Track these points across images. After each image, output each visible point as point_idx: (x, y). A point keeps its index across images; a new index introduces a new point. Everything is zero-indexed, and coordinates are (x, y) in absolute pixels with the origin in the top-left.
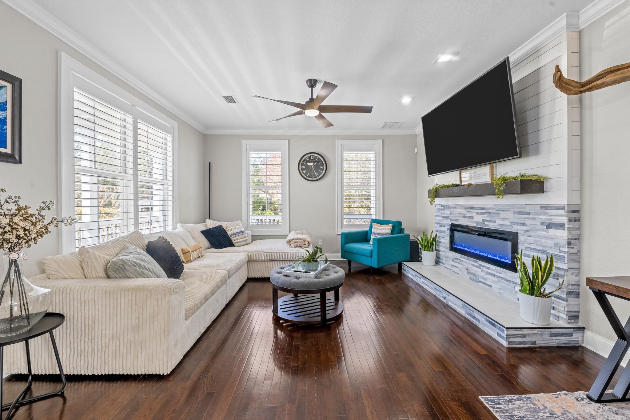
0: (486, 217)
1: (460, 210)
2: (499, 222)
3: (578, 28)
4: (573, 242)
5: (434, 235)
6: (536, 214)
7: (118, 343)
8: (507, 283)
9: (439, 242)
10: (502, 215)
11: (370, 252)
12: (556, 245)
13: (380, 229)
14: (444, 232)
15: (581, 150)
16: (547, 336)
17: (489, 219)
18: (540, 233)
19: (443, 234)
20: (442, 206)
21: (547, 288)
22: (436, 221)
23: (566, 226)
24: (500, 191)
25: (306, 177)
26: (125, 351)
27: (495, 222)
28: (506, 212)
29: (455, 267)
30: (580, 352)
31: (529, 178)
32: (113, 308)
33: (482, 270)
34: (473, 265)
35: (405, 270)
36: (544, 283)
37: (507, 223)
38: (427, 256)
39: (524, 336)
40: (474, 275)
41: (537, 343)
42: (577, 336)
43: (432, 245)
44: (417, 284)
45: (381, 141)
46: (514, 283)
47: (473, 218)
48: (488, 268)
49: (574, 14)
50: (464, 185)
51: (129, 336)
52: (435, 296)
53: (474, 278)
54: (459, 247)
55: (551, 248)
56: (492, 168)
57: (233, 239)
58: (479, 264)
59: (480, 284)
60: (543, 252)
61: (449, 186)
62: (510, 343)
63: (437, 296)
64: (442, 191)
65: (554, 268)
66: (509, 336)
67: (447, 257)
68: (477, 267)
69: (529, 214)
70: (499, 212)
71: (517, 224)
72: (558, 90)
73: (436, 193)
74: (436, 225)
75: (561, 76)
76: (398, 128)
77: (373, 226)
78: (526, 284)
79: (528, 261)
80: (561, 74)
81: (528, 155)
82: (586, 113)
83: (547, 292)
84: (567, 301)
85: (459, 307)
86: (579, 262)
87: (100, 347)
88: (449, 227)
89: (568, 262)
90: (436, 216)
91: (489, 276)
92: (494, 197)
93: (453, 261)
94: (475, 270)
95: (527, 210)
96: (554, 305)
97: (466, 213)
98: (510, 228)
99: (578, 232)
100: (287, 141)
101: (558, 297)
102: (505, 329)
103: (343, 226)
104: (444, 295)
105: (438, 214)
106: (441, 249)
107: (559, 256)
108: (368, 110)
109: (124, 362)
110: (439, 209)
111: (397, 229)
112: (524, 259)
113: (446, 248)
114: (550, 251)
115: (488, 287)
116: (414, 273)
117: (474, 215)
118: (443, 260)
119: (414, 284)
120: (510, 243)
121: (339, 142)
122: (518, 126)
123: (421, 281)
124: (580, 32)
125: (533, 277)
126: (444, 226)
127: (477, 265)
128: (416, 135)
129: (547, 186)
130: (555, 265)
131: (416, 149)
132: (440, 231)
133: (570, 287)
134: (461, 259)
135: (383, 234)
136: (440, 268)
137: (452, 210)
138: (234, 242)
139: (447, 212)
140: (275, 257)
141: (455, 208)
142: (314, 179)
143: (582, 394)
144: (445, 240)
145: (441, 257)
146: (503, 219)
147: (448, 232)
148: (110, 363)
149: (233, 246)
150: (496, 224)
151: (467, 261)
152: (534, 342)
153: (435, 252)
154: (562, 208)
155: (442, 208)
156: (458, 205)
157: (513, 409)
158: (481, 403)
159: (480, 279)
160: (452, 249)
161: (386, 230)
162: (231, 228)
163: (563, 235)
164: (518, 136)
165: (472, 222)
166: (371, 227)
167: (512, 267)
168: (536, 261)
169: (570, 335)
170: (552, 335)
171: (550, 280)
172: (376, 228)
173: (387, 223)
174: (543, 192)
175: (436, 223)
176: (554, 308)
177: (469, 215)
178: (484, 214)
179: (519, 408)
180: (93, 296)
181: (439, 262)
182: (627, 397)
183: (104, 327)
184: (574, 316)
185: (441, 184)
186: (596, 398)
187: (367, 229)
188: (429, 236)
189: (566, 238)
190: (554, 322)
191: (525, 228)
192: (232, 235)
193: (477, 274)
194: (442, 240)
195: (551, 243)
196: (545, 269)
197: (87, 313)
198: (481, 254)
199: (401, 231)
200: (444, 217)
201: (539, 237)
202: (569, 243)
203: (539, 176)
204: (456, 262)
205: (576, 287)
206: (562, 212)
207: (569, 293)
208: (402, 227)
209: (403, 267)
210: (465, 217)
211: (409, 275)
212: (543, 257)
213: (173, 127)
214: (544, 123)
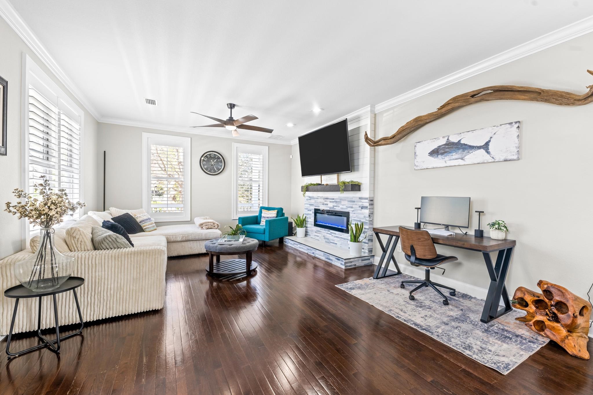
0: (335, 204)
1: (321, 200)
2: (341, 206)
3: (374, 112)
4: (371, 215)
5: (304, 217)
6: (357, 202)
7: (122, 292)
8: (344, 240)
9: (307, 221)
10: (343, 203)
11: (263, 230)
12: (364, 217)
13: (268, 214)
14: (310, 214)
15: (374, 171)
16: (360, 261)
17: (336, 205)
18: (359, 211)
19: (310, 216)
20: (309, 197)
21: (361, 238)
22: (306, 208)
23: (368, 207)
24: (342, 189)
25: (207, 171)
26: (128, 297)
27: (339, 207)
28: (344, 201)
29: (317, 236)
30: (372, 267)
31: (355, 183)
32: (118, 268)
33: (332, 236)
34: (327, 233)
35: (286, 242)
36: (359, 236)
37: (345, 207)
38: (300, 231)
39: (351, 262)
40: (328, 239)
41: (357, 265)
42: (371, 260)
43: (302, 223)
44: (296, 249)
45: (267, 147)
46: (347, 239)
47: (327, 204)
48: (335, 234)
49: (373, 106)
50: (323, 185)
51: (131, 287)
52: (308, 254)
53: (328, 241)
54: (320, 223)
55: (363, 219)
56: (338, 176)
57: (142, 225)
58: (331, 232)
59: (331, 244)
60: (360, 221)
61: (314, 185)
62: (346, 266)
63: (309, 253)
64: (311, 187)
65: (363, 228)
66: (345, 263)
67: (312, 231)
68: (329, 234)
69: (354, 202)
70: (341, 201)
71: (349, 207)
72: (366, 143)
73: (307, 189)
74: (305, 210)
75: (367, 137)
76: (280, 139)
77: (263, 212)
78: (353, 237)
79: (353, 226)
80: (367, 136)
81: (354, 171)
82: (376, 154)
83: (361, 240)
84: (368, 243)
85: (322, 256)
86: (373, 225)
87: (105, 298)
88: (314, 211)
89: (369, 225)
90: (305, 204)
91: (336, 238)
92: (340, 192)
93: (316, 233)
94: (328, 236)
95: (353, 200)
96: (363, 247)
97: (324, 202)
98: (346, 210)
99: (372, 210)
100: (190, 139)
101: (365, 243)
102: (344, 260)
103: (237, 212)
104: (313, 251)
105: (306, 203)
106: (308, 226)
107: (366, 222)
108: (270, 131)
109: (127, 305)
110: (307, 200)
111: (280, 214)
112: (352, 225)
113: (312, 224)
114: (362, 221)
115: (335, 245)
116: (293, 242)
117: (328, 203)
118: (310, 233)
119: (293, 250)
120: (345, 218)
121: (235, 145)
122: (350, 154)
123: (298, 247)
124: (375, 114)
125: (355, 233)
126: (310, 211)
127: (329, 233)
128: (291, 146)
129: (362, 187)
130: (364, 227)
131: (291, 156)
132: (308, 214)
133: (369, 237)
134: (321, 230)
135: (271, 218)
136: (308, 238)
137: (316, 200)
138: (144, 228)
139: (313, 201)
140: (191, 238)
141: (318, 198)
142: (214, 174)
143: (372, 278)
144: (311, 220)
145: (308, 231)
146: (343, 205)
147: (313, 214)
148: (115, 308)
149: (144, 231)
150: (340, 208)
151: (324, 231)
152: (355, 265)
153: (305, 228)
154: (366, 199)
155: (309, 198)
156: (319, 197)
157: (348, 286)
158: (336, 287)
159: (331, 241)
160: (316, 225)
161: (272, 214)
162: (139, 215)
163: (367, 212)
164: (350, 160)
165: (327, 207)
166: (261, 212)
167: (347, 231)
168: (357, 225)
169: (369, 259)
170: (362, 260)
171: (362, 235)
172: (265, 213)
173: (273, 209)
174: (360, 191)
175: (305, 209)
176: (363, 249)
177: (325, 203)
178: (333, 202)
179: (350, 285)
180: (100, 260)
181: (307, 235)
182: (386, 276)
183: (109, 283)
184: (370, 251)
185: (310, 183)
186: (375, 278)
187: (257, 214)
188: (301, 218)
189: (368, 213)
190: (363, 255)
191: (352, 209)
192: (141, 221)
193: (330, 238)
194: (309, 220)
195: (362, 216)
196: (360, 229)
197: (94, 273)
198: (332, 226)
199: (282, 215)
200: (311, 205)
201: (358, 213)
202: (369, 216)
203: (358, 183)
204: (318, 233)
205: (371, 237)
206: (367, 201)
207: (369, 240)
208: (283, 212)
209: (284, 240)
210: (323, 204)
211: (289, 245)
212: (359, 223)
213: (80, 116)
214: (361, 156)
